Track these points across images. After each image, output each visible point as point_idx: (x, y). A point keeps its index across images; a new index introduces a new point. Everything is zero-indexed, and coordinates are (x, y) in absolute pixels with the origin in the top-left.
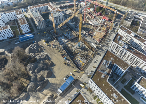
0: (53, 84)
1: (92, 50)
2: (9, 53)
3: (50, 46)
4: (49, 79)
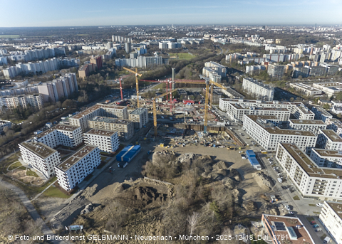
0: (241, 168)
1: (220, 130)
2: (134, 180)
3: (176, 146)
4: (232, 167)
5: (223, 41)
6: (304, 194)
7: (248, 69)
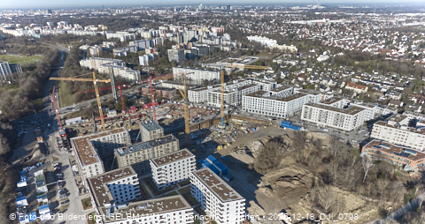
5: (30, 32)
6: (349, 130)
7: (142, 60)
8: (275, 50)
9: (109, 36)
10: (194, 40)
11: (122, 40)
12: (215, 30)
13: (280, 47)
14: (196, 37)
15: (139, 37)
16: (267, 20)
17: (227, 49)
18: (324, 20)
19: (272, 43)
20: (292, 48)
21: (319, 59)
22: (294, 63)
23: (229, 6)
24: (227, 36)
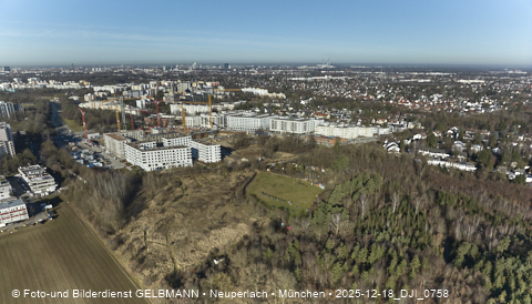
6: (301, 133)
7: (139, 103)
8: (266, 98)
9: (96, 89)
10: (188, 91)
11: (112, 92)
12: (209, 84)
13: (270, 95)
14: (190, 89)
15: (129, 89)
16: (266, 78)
17: (220, 97)
18: (326, 77)
19: (262, 92)
20: (281, 95)
21: (303, 102)
22: (278, 105)
23: (227, 65)
24: (221, 88)
